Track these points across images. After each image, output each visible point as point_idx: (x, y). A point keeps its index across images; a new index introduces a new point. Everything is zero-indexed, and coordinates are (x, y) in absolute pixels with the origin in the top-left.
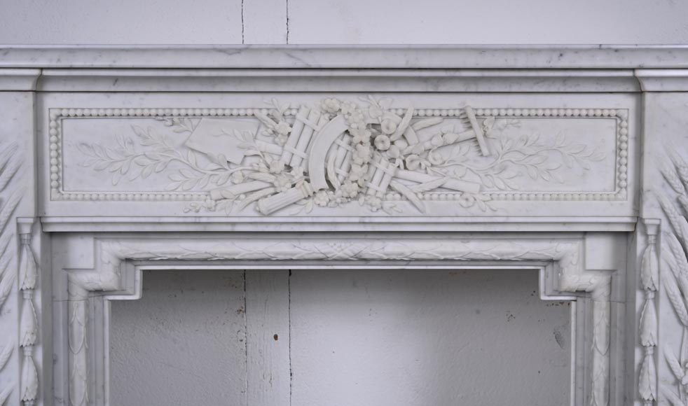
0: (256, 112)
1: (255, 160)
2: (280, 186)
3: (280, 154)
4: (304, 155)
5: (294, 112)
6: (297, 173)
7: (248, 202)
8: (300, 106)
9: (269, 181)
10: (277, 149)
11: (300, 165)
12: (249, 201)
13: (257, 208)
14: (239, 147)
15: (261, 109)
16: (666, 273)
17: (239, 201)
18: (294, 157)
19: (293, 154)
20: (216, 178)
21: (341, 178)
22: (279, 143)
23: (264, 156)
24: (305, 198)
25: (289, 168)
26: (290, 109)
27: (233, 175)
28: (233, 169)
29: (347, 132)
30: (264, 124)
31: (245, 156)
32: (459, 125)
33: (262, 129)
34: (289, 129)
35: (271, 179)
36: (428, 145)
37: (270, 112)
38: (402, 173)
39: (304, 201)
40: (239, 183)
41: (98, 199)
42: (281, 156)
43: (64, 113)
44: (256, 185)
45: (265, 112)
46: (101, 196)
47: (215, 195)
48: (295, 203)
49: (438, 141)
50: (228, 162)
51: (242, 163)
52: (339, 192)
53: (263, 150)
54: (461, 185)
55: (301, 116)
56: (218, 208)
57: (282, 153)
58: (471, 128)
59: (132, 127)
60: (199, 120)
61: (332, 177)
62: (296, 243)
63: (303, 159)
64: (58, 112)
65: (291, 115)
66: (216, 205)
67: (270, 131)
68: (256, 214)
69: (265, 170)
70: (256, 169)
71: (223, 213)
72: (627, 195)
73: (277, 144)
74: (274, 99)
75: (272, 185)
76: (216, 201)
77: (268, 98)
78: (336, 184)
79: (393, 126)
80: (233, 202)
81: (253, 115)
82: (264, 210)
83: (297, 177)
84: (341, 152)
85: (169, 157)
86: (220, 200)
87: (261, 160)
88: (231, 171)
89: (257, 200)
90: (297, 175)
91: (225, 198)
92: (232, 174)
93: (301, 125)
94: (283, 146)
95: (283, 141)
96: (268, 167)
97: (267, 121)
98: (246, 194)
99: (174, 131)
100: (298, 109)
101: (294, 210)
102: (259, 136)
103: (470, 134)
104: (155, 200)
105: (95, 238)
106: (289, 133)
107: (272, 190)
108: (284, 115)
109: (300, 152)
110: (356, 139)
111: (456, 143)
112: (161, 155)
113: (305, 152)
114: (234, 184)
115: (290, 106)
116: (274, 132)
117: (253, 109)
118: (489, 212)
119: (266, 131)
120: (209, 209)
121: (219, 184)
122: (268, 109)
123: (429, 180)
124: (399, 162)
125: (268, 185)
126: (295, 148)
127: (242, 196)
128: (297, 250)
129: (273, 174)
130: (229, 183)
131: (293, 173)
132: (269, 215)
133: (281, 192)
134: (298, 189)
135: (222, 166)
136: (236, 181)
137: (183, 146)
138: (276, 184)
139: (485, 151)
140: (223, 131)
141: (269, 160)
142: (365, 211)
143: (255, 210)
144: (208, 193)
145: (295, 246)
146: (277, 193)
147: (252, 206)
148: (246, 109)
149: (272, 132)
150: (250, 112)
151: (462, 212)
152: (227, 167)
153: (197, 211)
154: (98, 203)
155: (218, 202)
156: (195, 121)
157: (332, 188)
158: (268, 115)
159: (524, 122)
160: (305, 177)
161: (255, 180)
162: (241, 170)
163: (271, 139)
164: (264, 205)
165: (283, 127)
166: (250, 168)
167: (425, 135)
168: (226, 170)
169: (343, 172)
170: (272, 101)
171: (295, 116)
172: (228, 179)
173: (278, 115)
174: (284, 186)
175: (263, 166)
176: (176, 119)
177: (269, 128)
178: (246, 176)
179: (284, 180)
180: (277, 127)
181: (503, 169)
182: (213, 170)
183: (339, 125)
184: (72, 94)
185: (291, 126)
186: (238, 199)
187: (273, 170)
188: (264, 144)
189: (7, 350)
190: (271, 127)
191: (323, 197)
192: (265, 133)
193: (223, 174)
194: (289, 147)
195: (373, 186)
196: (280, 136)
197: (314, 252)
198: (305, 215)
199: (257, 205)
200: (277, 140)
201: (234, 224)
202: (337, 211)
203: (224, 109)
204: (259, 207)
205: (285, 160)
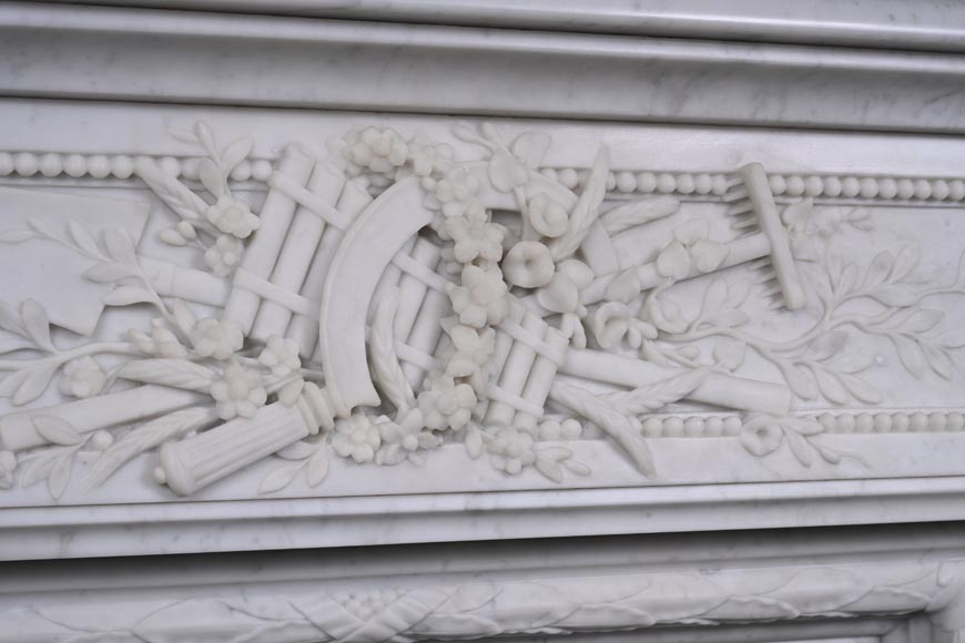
0: (146, 167)
1: (137, 322)
2: (233, 398)
3: (218, 300)
4: (300, 303)
5: (263, 170)
6: (283, 355)
7: (124, 455)
8: (284, 152)
9: (193, 384)
10: (212, 287)
11: (286, 335)
12: (131, 450)
13: (160, 474)
14: (90, 280)
15: (157, 158)
17: (96, 454)
18: (268, 309)
19: (262, 300)
20: (10, 381)
21: (413, 374)
22: (218, 267)
23: (170, 311)
24: (309, 438)
25: (250, 346)
26: (251, 160)
27: (67, 370)
28: (63, 350)
29: (426, 232)
30: (166, 205)
31: (107, 308)
33: (161, 223)
34: (252, 222)
35: (201, 377)
36: (647, 275)
37: (189, 169)
38: (584, 360)
39: (305, 448)
40: (90, 396)
42: (221, 308)
44: (148, 400)
45: (171, 167)
47: (18, 433)
48: (275, 455)
49: (673, 265)
50: (53, 327)
51: (96, 334)
52: (412, 416)
53: (166, 291)
54: (738, 393)
55: (288, 180)
56: (25, 476)
57: (229, 295)
58: (753, 229)
61: (387, 367)
62: (235, 599)
63: (293, 314)
65: (251, 179)
66: (18, 467)
67: (187, 228)
68: (151, 495)
69: (181, 350)
70: (149, 347)
71: (40, 495)
73: (209, 270)
74: (204, 131)
75: (205, 398)
76: (17, 452)
77: (183, 121)
78: (400, 391)
79: (558, 214)
80: (74, 455)
81: (133, 177)
82: (183, 479)
83: (282, 371)
84: (412, 294)
86: (29, 450)
87: (158, 322)
88: (61, 357)
89: (154, 449)
90: (281, 362)
91: (49, 445)
92: (61, 367)
93: (287, 209)
94: (230, 278)
95: (230, 258)
96: (186, 342)
97: (179, 197)
98: (112, 428)
100: (274, 163)
101: (274, 477)
102: (149, 246)
103: (755, 245)
106: (253, 233)
107: (201, 415)
108: (230, 180)
109: (285, 292)
111: (722, 269)
113: (300, 293)
114: (73, 397)
115: (251, 152)
116: (197, 230)
117: (133, 156)
118: (819, 468)
119: (175, 228)
121: (19, 399)
122: (181, 159)
123: (656, 378)
124: (572, 324)
125: (186, 399)
126: (270, 280)
127: (104, 438)
128: (238, 620)
129: (209, 360)
130: (51, 398)
131: (266, 357)
132: (194, 497)
133: (237, 416)
134: (288, 406)
135: (31, 339)
136: (78, 389)
138: (219, 391)
139: (795, 293)
140: (33, 228)
141: (185, 321)
142: (484, 473)
143: (149, 480)
145: (231, 609)
146: (220, 422)
147: (137, 467)
148: (111, 156)
149: (192, 233)
150: (123, 167)
151: (751, 470)
152: (44, 341)
155: (24, 457)
157: (386, 407)
158: (181, 177)
159: (881, 216)
160: (305, 371)
161: (140, 383)
162: (94, 354)
163: (186, 255)
164: (182, 462)
165: (234, 212)
166: (124, 347)
167: (634, 249)
168: (40, 352)
169: (418, 354)
170: (197, 131)
171: (264, 182)
172: (50, 381)
173: (215, 177)
174: (245, 399)
175: (168, 337)
177: (180, 218)
178: (112, 372)
179: (242, 381)
180: (213, 214)
181: (838, 344)
183: (405, 209)
185: (257, 213)
186: (89, 445)
187: (205, 347)
188: (168, 270)
190: (192, 214)
191: (364, 433)
192: (173, 236)
193: (33, 366)
194: (252, 276)
195: (507, 394)
196: (222, 240)
197: (292, 625)
199: (159, 463)
200: (211, 255)
201: (69, 531)
202: (401, 478)
203: (39, 154)
204: (165, 470)
205: (241, 311)
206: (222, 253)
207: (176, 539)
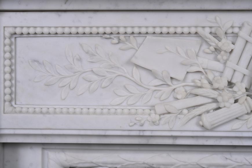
0: (200, 30)
1: (197, 76)
2: (224, 101)
3: (221, 70)
4: (246, 72)
5: (236, 30)
7: (191, 117)
8: (243, 24)
9: (212, 96)
10: (219, 66)
11: (242, 82)
12: (193, 116)
13: (201, 123)
14: (182, 64)
15: (203, 27)
17: (182, 116)
18: (236, 74)
19: (235, 71)
20: (159, 93)
22: (221, 60)
23: (206, 73)
24: (248, 114)
25: (230, 84)
26: (232, 27)
27: (175, 91)
28: (175, 85)
30: (206, 42)
31: (188, 72)
33: (205, 47)
34: (232, 46)
35: (214, 94)
37: (213, 30)
39: (247, 117)
40: (182, 99)
41: (48, 113)
42: (222, 72)
43: (18, 31)
44: (199, 101)
45: (208, 30)
46: (51, 110)
47: (160, 109)
48: (237, 118)
50: (172, 78)
51: (184, 80)
53: (205, 67)
55: (244, 34)
56: (162, 122)
57: (224, 69)
59: (81, 45)
60: (143, 38)
62: (228, 156)
63: (244, 75)
64: (12, 30)
65: (233, 33)
66: (160, 119)
67: (212, 48)
68: (199, 129)
69: (208, 86)
70: (199, 85)
71: (166, 127)
73: (219, 61)
74: (218, 19)
75: (215, 100)
76: (160, 115)
77: (211, 16)
80: (176, 117)
81: (196, 33)
82: (207, 125)
83: (240, 93)
85: (114, 73)
86: (164, 114)
87: (203, 77)
88: (174, 87)
89: (200, 115)
90: (239, 90)
91: (169, 113)
92: (174, 90)
93: (243, 42)
94: (225, 63)
95: (225, 58)
96: (210, 83)
97: (210, 39)
98: (188, 108)
99: (120, 49)
100: (240, 28)
101: (236, 125)
102: (201, 53)
104: (102, 114)
105: (43, 149)
106: (232, 50)
107: (214, 105)
108: (226, 33)
109: (242, 68)
112: (107, 71)
113: (247, 69)
114: (177, 99)
115: (232, 25)
116: (215, 49)
117: (196, 27)
119: (209, 48)
120: (154, 123)
121: (162, 99)
122: (211, 27)
125: (210, 100)
126: (237, 64)
127: (185, 111)
128: (228, 162)
129: (216, 89)
130: (171, 99)
131: (235, 88)
132: (212, 130)
133: (225, 107)
134: (241, 104)
135: (165, 82)
136: (179, 97)
137: (130, 63)
138: (219, 99)
140: (167, 49)
141: (211, 76)
143: (198, 124)
144: (153, 108)
145: (227, 159)
146: (219, 108)
147: (195, 121)
148: (189, 27)
149: (214, 50)
150: (193, 30)
152: (169, 83)
153: (142, 125)
154: (48, 116)
155: (162, 116)
156: (140, 40)
158: (211, 33)
160: (247, 93)
161: (197, 95)
162: (183, 86)
163: (212, 56)
164: (208, 120)
165: (226, 44)
166: (192, 84)
168: (168, 85)
170: (215, 19)
171: (237, 34)
172: (171, 94)
173: (221, 33)
174: (227, 102)
175: (205, 82)
176: (122, 37)
177: (210, 46)
178: (188, 92)
179: (227, 96)
180: (220, 44)
182: (156, 86)
184: (25, 13)
185: (233, 44)
186: (181, 113)
187: (216, 85)
188: (206, 61)
190: (214, 44)
192: (208, 51)
193: (165, 89)
196: (222, 52)
197: (245, 164)
198: (246, 129)
199: (201, 120)
200: (219, 57)
201: (175, 137)
203: (168, 27)
204: (202, 122)
205: (228, 75)
206: (222, 56)
207: (207, 141)
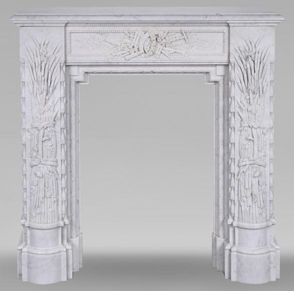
1: (124, 45)
6: (136, 48)
7: (122, 57)
8: (137, 30)
10: (130, 42)
11: (137, 46)
13: (125, 58)
14: (120, 41)
15: (126, 30)
16: (236, 76)
18: (135, 44)
21: (148, 50)
23: (127, 44)
25: (133, 47)
27: (118, 49)
28: (118, 47)
29: (149, 37)
30: (126, 34)
31: (121, 44)
32: (180, 35)
35: (129, 50)
36: (172, 40)
38: (165, 48)
39: (138, 56)
40: (120, 51)
41: (81, 56)
43: (72, 31)
44: (125, 52)
47: (114, 55)
48: (135, 57)
49: (174, 39)
50: (117, 45)
51: (121, 46)
52: (147, 54)
53: (126, 42)
54: (181, 52)
55: (137, 33)
56: (114, 58)
57: (132, 43)
58: (183, 35)
59: (91, 36)
61: (145, 49)
62: (135, 68)
64: (70, 31)
65: (134, 32)
68: (125, 60)
69: (127, 47)
70: (125, 47)
71: (116, 60)
72: (226, 54)
75: (129, 52)
78: (146, 51)
79: (162, 35)
80: (118, 57)
81: (124, 32)
82: (127, 59)
83: (136, 50)
84: (148, 42)
85: (100, 44)
89: (125, 56)
91: (116, 56)
93: (137, 35)
94: (132, 41)
98: (122, 54)
99: (102, 37)
101: (135, 59)
102: (125, 38)
103: (183, 37)
104: (97, 56)
105: (78, 66)
106: (134, 37)
109: (137, 43)
110: (152, 39)
111: (179, 40)
112: (98, 43)
114: (118, 51)
115: (134, 30)
117: (123, 30)
118: (188, 59)
120: (112, 59)
121: (114, 51)
122: (128, 30)
123: (172, 50)
124: (164, 45)
128: (135, 70)
132: (128, 60)
133: (132, 54)
134: (136, 53)
135: (115, 46)
137: (104, 40)
139: (187, 42)
140: (115, 36)
142: (155, 59)
144: (111, 54)
146: (130, 54)
149: (129, 37)
151: (181, 59)
153: (108, 59)
156: (108, 34)
157: (145, 53)
158: (128, 32)
159: (198, 34)
160: (138, 50)
161: (124, 50)
162: (120, 48)
164: (127, 57)
165: (132, 35)
166: (123, 47)
167: (171, 37)
169: (148, 48)
170: (129, 28)
173: (131, 32)
176: (102, 33)
178: (122, 49)
179: (132, 51)
180: (130, 35)
181: (192, 47)
182: (112, 48)
183: (147, 35)
184: (74, 26)
185: (134, 35)
186: (120, 56)
187: (129, 47)
188: (127, 40)
189: (57, 99)
191: (143, 55)
192: (127, 37)
193: (115, 49)
194: (134, 41)
195: (157, 52)
197: (140, 70)
198: (138, 60)
201: (118, 63)
202: (147, 59)
203: (116, 30)
205: (133, 45)
206: (131, 39)
207: (127, 63)
